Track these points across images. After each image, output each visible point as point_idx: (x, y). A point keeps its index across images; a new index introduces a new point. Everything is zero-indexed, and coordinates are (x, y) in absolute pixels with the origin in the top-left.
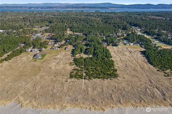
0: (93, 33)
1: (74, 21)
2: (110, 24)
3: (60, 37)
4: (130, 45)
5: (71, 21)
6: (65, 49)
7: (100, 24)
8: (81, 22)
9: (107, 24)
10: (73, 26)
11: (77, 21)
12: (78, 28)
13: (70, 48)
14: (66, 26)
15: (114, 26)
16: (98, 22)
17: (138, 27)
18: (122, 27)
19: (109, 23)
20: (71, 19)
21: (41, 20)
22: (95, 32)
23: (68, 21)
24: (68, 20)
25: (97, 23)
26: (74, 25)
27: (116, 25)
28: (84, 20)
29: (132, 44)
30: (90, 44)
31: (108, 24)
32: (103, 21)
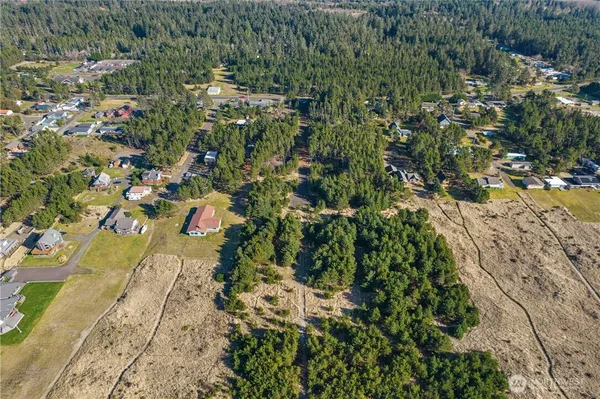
0: (342, 104)
1: (248, 23)
2: (411, 40)
3: (165, 133)
4: (547, 187)
5: (235, 26)
6: (184, 230)
7: (364, 40)
8: (279, 30)
9: (398, 41)
10: (243, 55)
11: (259, 25)
12: (267, 65)
13: (216, 213)
14: (207, 56)
15: (433, 54)
16: (355, 29)
17: (539, 56)
18: (471, 61)
19: (407, 39)
20: (236, 17)
21: (99, 18)
22: (350, 95)
23: (221, 26)
24: (222, 20)
25: (354, 39)
26: (247, 48)
27: (442, 53)
28: (292, 22)
29: (556, 182)
30: (331, 193)
31: (401, 39)
32: (378, 27)
